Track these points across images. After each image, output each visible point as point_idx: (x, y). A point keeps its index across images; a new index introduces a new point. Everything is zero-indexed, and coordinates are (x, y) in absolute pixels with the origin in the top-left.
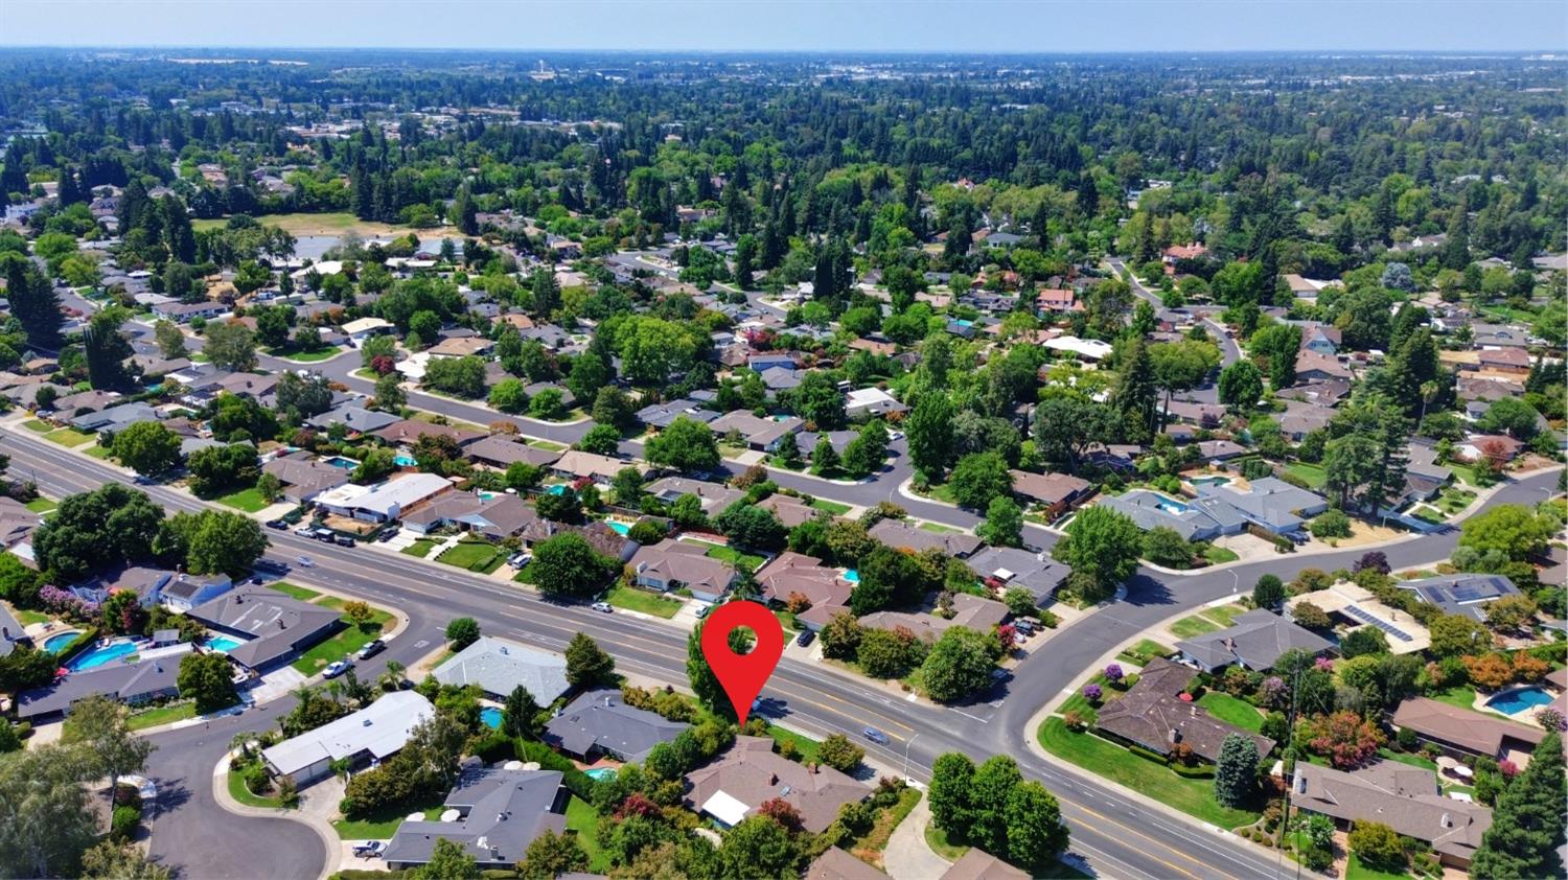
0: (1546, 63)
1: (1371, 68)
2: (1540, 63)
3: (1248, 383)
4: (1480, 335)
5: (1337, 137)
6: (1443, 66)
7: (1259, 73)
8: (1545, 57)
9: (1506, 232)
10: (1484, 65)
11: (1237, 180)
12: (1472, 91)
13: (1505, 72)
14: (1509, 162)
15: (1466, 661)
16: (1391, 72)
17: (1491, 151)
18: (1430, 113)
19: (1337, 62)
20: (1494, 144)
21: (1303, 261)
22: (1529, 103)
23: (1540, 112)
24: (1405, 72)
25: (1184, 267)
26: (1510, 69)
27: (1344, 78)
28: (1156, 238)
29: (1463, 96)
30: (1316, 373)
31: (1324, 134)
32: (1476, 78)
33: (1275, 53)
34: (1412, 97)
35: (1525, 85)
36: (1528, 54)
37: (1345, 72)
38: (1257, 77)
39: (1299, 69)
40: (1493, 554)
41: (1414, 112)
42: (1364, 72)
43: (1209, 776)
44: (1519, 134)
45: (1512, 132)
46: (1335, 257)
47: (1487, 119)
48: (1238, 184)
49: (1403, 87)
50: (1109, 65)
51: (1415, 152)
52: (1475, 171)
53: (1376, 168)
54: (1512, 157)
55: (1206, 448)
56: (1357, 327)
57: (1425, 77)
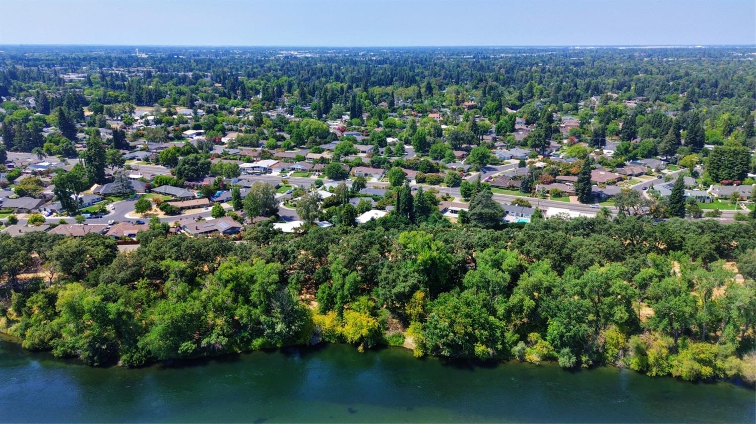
0: (577, 49)
1: (511, 51)
2: (574, 49)
3: (503, 128)
4: (564, 120)
5: (507, 72)
6: (538, 51)
7: (469, 53)
8: (576, 48)
9: (569, 95)
10: (555, 50)
11: (478, 84)
12: (551, 59)
13: (562, 53)
14: (567, 79)
15: (570, 170)
16: (519, 53)
17: (561, 76)
18: (537, 66)
19: (497, 50)
20: (562, 74)
21: (508, 104)
22: (572, 62)
23: (576, 65)
24: (525, 53)
25: (470, 108)
26: (564, 51)
27: (503, 55)
28: (460, 99)
29: (548, 60)
30: (520, 129)
31: (503, 71)
32: (552, 54)
33: (471, 47)
34: (530, 61)
35: (570, 57)
36: (570, 47)
37: (502, 53)
38: (467, 55)
39: (484, 52)
40: (573, 154)
41: (532, 65)
42: (509, 53)
43: (518, 190)
44: (570, 71)
45: (567, 70)
46: (518, 103)
47: (558, 67)
48: (479, 86)
49: (526, 58)
50: (405, 51)
51: (535, 76)
52: (556, 82)
53: (523, 81)
54: (568, 77)
55: (496, 144)
56: (530, 118)
57: (533, 55)
